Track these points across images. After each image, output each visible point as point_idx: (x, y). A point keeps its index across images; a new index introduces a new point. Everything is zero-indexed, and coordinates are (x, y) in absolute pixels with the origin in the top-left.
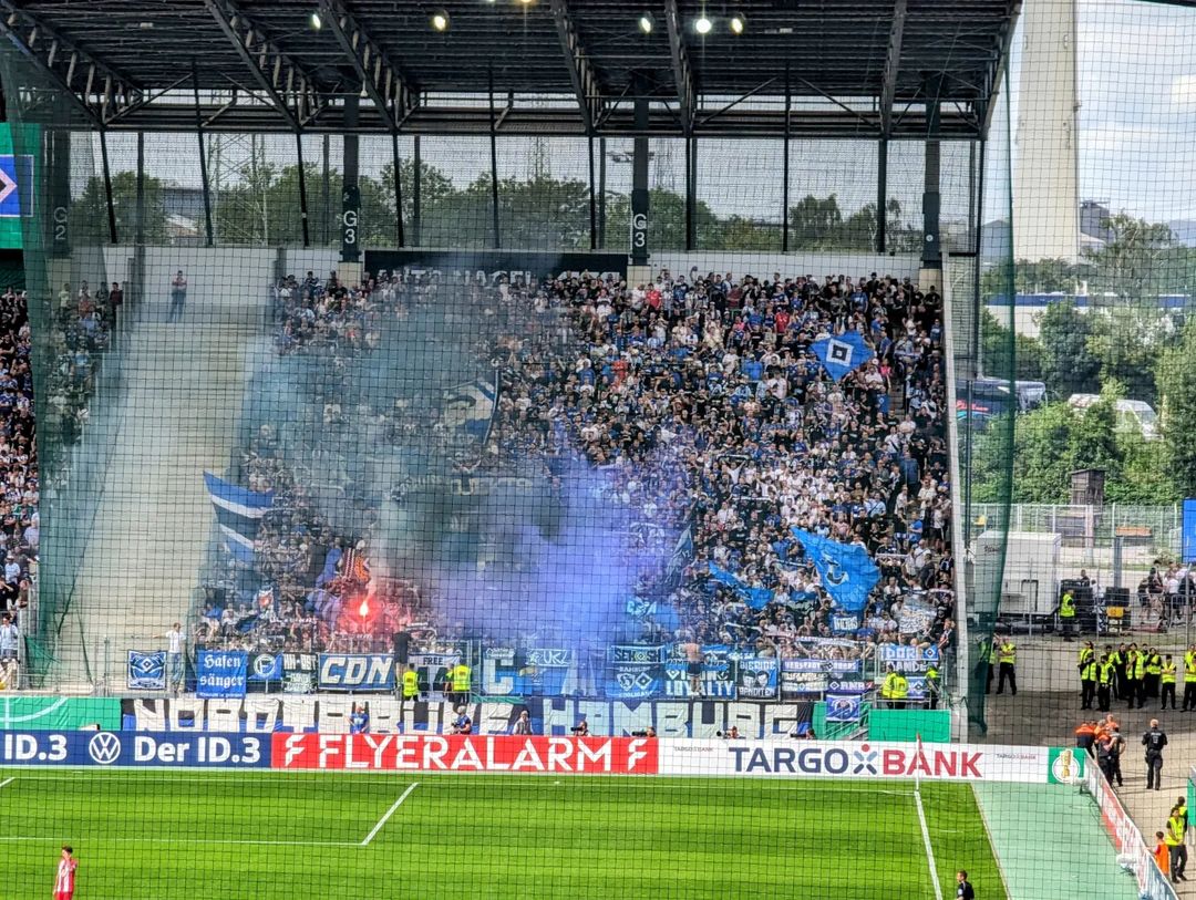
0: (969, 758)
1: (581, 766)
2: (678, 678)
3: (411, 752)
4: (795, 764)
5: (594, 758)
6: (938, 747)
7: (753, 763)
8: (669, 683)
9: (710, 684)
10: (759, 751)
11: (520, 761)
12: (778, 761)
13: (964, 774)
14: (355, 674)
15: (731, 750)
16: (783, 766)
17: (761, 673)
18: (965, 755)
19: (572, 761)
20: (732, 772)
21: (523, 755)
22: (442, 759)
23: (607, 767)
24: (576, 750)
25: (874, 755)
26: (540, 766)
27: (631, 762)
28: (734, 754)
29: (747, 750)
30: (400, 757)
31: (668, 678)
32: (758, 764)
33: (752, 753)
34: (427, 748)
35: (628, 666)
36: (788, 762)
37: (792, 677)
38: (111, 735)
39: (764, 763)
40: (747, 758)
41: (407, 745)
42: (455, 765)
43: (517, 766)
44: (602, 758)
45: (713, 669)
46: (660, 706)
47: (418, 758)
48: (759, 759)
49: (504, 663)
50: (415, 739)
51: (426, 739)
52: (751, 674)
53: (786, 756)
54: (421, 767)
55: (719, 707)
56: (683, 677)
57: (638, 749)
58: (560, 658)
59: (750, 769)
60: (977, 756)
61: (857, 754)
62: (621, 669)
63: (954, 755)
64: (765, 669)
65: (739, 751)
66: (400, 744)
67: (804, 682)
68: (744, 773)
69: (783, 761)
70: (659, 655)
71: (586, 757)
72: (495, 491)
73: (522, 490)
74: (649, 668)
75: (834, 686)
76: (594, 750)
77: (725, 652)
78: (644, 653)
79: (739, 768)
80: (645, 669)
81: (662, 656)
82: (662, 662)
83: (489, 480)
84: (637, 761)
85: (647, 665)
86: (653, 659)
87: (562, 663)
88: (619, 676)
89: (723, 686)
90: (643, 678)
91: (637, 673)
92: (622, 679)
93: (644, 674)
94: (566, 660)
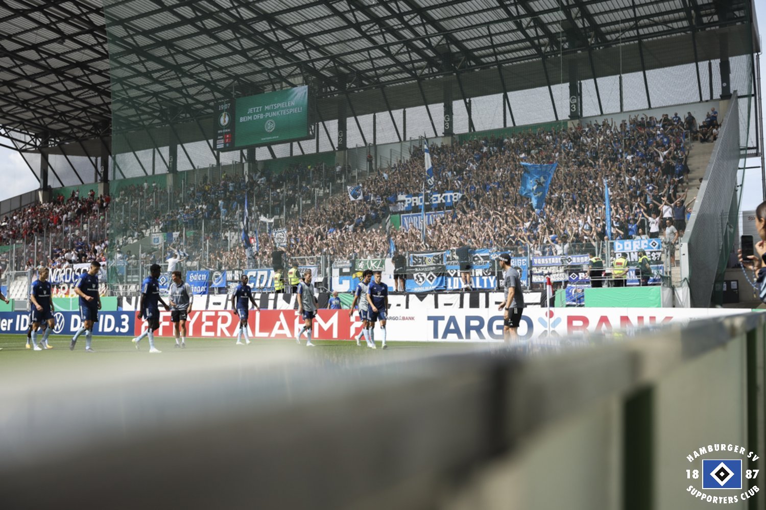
1: (316, 334)
2: (456, 275)
3: (210, 324)
4: (484, 330)
5: (326, 327)
6: (624, 312)
7: (447, 331)
8: (449, 280)
9: (478, 279)
10: (452, 319)
11: (276, 331)
12: (469, 328)
14: (261, 282)
15: (429, 318)
16: (473, 333)
17: (516, 268)
18: (653, 318)
20: (431, 338)
21: (278, 324)
22: (228, 329)
23: (335, 335)
26: (289, 335)
27: (353, 331)
28: (432, 322)
29: (442, 318)
30: (203, 327)
31: (449, 276)
32: (452, 332)
33: (447, 319)
34: (219, 320)
35: (420, 267)
36: (478, 329)
37: (540, 271)
38: (61, 314)
39: (457, 331)
40: (442, 325)
41: (209, 318)
43: (273, 335)
45: (480, 268)
46: (440, 296)
47: (213, 329)
48: (452, 327)
49: (344, 270)
50: (213, 314)
51: (220, 314)
53: (475, 323)
54: (216, 335)
56: (459, 275)
58: (376, 265)
59: (445, 336)
60: (667, 319)
61: (541, 320)
62: (416, 270)
63: (640, 319)
64: (519, 266)
65: (436, 320)
66: (204, 319)
68: (440, 339)
69: (474, 328)
70: (442, 259)
71: (320, 327)
72: (441, 201)
73: (455, 199)
74: (434, 268)
75: (574, 276)
76: (326, 321)
77: (488, 254)
78: (431, 258)
79: (436, 335)
80: (432, 269)
81: (445, 259)
82: (444, 264)
83: (439, 195)
84: (357, 329)
85: (432, 266)
86: (437, 262)
87: (378, 267)
88: (415, 275)
89: (488, 280)
90: (431, 276)
91: (427, 273)
92: (417, 277)
93: (432, 273)
94: (381, 266)
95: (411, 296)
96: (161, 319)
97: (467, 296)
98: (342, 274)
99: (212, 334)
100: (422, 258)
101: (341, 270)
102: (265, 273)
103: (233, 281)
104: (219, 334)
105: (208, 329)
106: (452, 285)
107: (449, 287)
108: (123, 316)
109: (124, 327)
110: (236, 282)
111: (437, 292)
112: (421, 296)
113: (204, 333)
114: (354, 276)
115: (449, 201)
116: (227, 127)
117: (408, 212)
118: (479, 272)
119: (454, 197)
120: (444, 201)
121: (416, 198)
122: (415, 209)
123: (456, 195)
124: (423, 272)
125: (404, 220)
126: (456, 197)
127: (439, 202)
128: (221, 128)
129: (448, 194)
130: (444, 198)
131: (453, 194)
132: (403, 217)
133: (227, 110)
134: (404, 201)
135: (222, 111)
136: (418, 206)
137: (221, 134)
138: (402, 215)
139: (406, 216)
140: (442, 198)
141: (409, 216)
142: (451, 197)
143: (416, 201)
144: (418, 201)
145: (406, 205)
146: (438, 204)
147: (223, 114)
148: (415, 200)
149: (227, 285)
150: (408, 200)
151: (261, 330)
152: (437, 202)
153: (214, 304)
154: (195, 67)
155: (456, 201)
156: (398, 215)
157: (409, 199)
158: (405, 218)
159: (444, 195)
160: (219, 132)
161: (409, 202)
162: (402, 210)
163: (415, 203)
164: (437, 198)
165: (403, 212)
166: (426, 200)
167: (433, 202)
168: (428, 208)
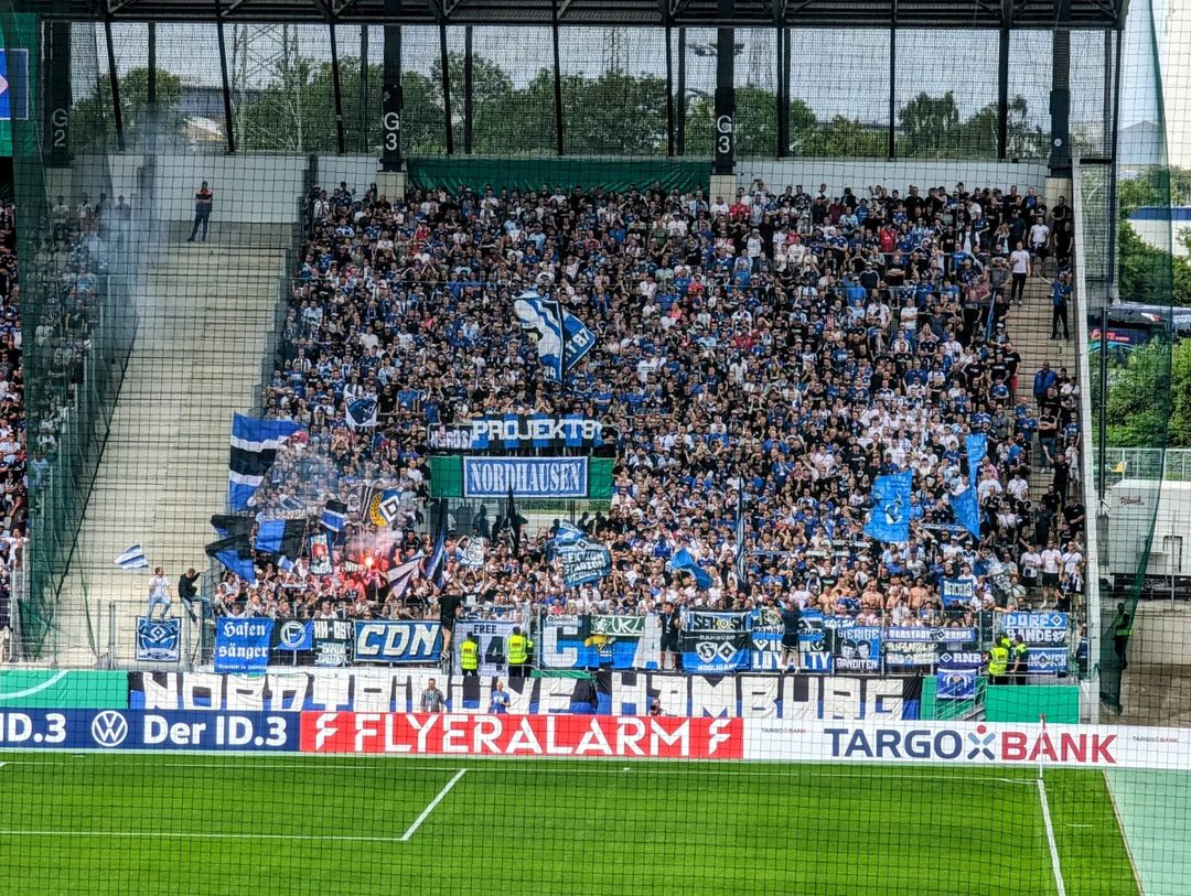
0: (1100, 741)
1: (654, 750)
2: (767, 648)
3: (461, 733)
4: (901, 747)
5: (670, 740)
6: (1063, 728)
7: (852, 747)
8: (756, 656)
10: (859, 733)
11: (584, 745)
12: (881, 744)
13: (1095, 759)
14: (396, 643)
15: (827, 731)
16: (887, 750)
17: (862, 643)
19: (644, 744)
20: (827, 756)
21: (587, 737)
22: (496, 741)
23: (685, 751)
24: (649, 732)
25: (992, 736)
26: (607, 750)
27: (713, 748)
28: (831, 736)
29: (845, 731)
30: (447, 739)
31: (756, 649)
32: (859, 748)
33: (851, 733)
34: (478, 730)
35: (709, 634)
36: (893, 746)
37: (899, 648)
38: (116, 714)
39: (865, 747)
40: (845, 740)
41: (456, 726)
42: (511, 748)
43: (582, 748)
44: (679, 741)
45: (806, 639)
46: (745, 681)
47: (465, 741)
48: (859, 742)
49: (568, 631)
50: (465, 719)
51: (476, 719)
52: (851, 643)
53: (888, 738)
54: (471, 750)
55: (813, 683)
56: (773, 648)
57: (721, 730)
58: (631, 626)
59: (848, 753)
60: (1110, 738)
61: (971, 736)
62: (702, 637)
63: (1083, 737)
65: (836, 733)
66: (446, 725)
67: (912, 653)
68: (842, 758)
69: (887, 744)
70: (745, 623)
71: (660, 740)
72: (557, 434)
73: (589, 433)
74: (733, 637)
75: (946, 658)
76: (670, 732)
77: (820, 619)
79: (836, 753)
80: (728, 638)
81: (748, 623)
82: (749, 630)
83: (551, 422)
84: (719, 744)
85: (731, 634)
86: (737, 627)
87: (633, 631)
88: (698, 646)
89: (818, 658)
90: (727, 648)
91: (720, 643)
92: (702, 648)
93: (727, 644)
94: (639, 628)
95: (695, 679)
96: (359, 726)
97: (789, 682)
99: (464, 748)
100: (711, 619)
101: (560, 631)
102: (405, 629)
104: (478, 747)
105: (455, 741)
106: (761, 663)
107: (756, 666)
108: (271, 720)
109: (275, 737)
111: (738, 674)
112: (713, 679)
113: (447, 746)
114: (586, 642)
115: (574, 435)
117: (477, 453)
118: (805, 645)
119: (586, 428)
120: (562, 435)
121: (498, 423)
122: (496, 448)
123: (589, 425)
124: (714, 641)
125: (470, 470)
126: (591, 429)
127: (551, 435)
129: (573, 422)
130: (563, 429)
131: (582, 423)
132: (470, 462)
136: (502, 442)
138: (466, 458)
139: (475, 462)
140: (558, 429)
141: (482, 462)
142: (579, 428)
143: (499, 431)
144: (504, 430)
145: (475, 436)
146: (550, 440)
148: (495, 427)
150: (480, 427)
151: (558, 743)
152: (546, 436)
155: (591, 437)
156: (456, 457)
157: (482, 423)
158: (474, 466)
159: (562, 422)
161: (484, 431)
162: (464, 447)
163: (496, 435)
165: (469, 452)
166: (523, 430)
167: (537, 436)
168: (525, 448)
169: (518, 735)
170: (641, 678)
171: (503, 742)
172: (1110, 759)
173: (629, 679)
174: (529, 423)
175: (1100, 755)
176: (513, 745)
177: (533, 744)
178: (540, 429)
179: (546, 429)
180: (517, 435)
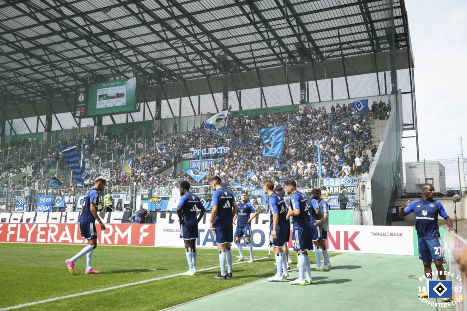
0: (349, 237)
1: (116, 241)
3: (43, 233)
5: (123, 236)
7: (206, 240)
13: (346, 248)
17: (259, 196)
18: (346, 233)
19: (112, 238)
22: (55, 236)
23: (129, 242)
24: (115, 231)
27: (141, 240)
29: (203, 231)
30: (38, 236)
32: (209, 240)
33: (206, 232)
34: (50, 231)
40: (203, 236)
41: (42, 229)
42: (60, 241)
44: (126, 237)
47: (44, 237)
48: (210, 237)
50: (45, 226)
52: (254, 197)
54: (46, 241)
57: (145, 231)
58: (166, 193)
59: (204, 244)
60: (356, 234)
63: (338, 233)
66: (39, 230)
68: (201, 246)
70: (210, 190)
71: (119, 236)
74: (204, 196)
76: (123, 232)
77: (240, 187)
78: (203, 189)
80: (203, 196)
83: (215, 149)
84: (144, 238)
85: (203, 194)
86: (207, 191)
87: (167, 195)
93: (203, 199)
94: (169, 194)
98: (143, 199)
99: (44, 240)
100: (197, 188)
101: (142, 196)
103: (69, 203)
104: (49, 240)
105: (42, 237)
110: (71, 203)
113: (38, 240)
114: (151, 200)
115: (221, 152)
116: (83, 102)
117: (194, 159)
119: (225, 150)
120: (218, 152)
125: (192, 164)
126: (226, 150)
127: (215, 153)
128: (79, 103)
129: (221, 148)
130: (218, 150)
131: (224, 148)
132: (192, 162)
133: (83, 92)
134: (192, 152)
135: (80, 92)
137: (78, 107)
139: (193, 162)
140: (217, 150)
141: (195, 162)
142: (223, 150)
145: (194, 155)
146: (215, 154)
147: (81, 94)
148: (200, 151)
149: (65, 205)
151: (78, 238)
152: (214, 153)
153: (53, 218)
154: (63, 63)
155: (226, 152)
156: (188, 161)
157: (196, 150)
159: (218, 148)
160: (77, 105)
161: (196, 153)
162: (191, 157)
164: (214, 150)
165: (192, 159)
166: (207, 151)
167: (211, 153)
168: (208, 157)
169: (64, 233)
170: (168, 215)
171: (57, 237)
172: (356, 248)
173: (163, 216)
174: (209, 149)
175: (350, 246)
176: (62, 238)
177: (69, 238)
178: (212, 151)
179: (214, 151)
180: (205, 153)
